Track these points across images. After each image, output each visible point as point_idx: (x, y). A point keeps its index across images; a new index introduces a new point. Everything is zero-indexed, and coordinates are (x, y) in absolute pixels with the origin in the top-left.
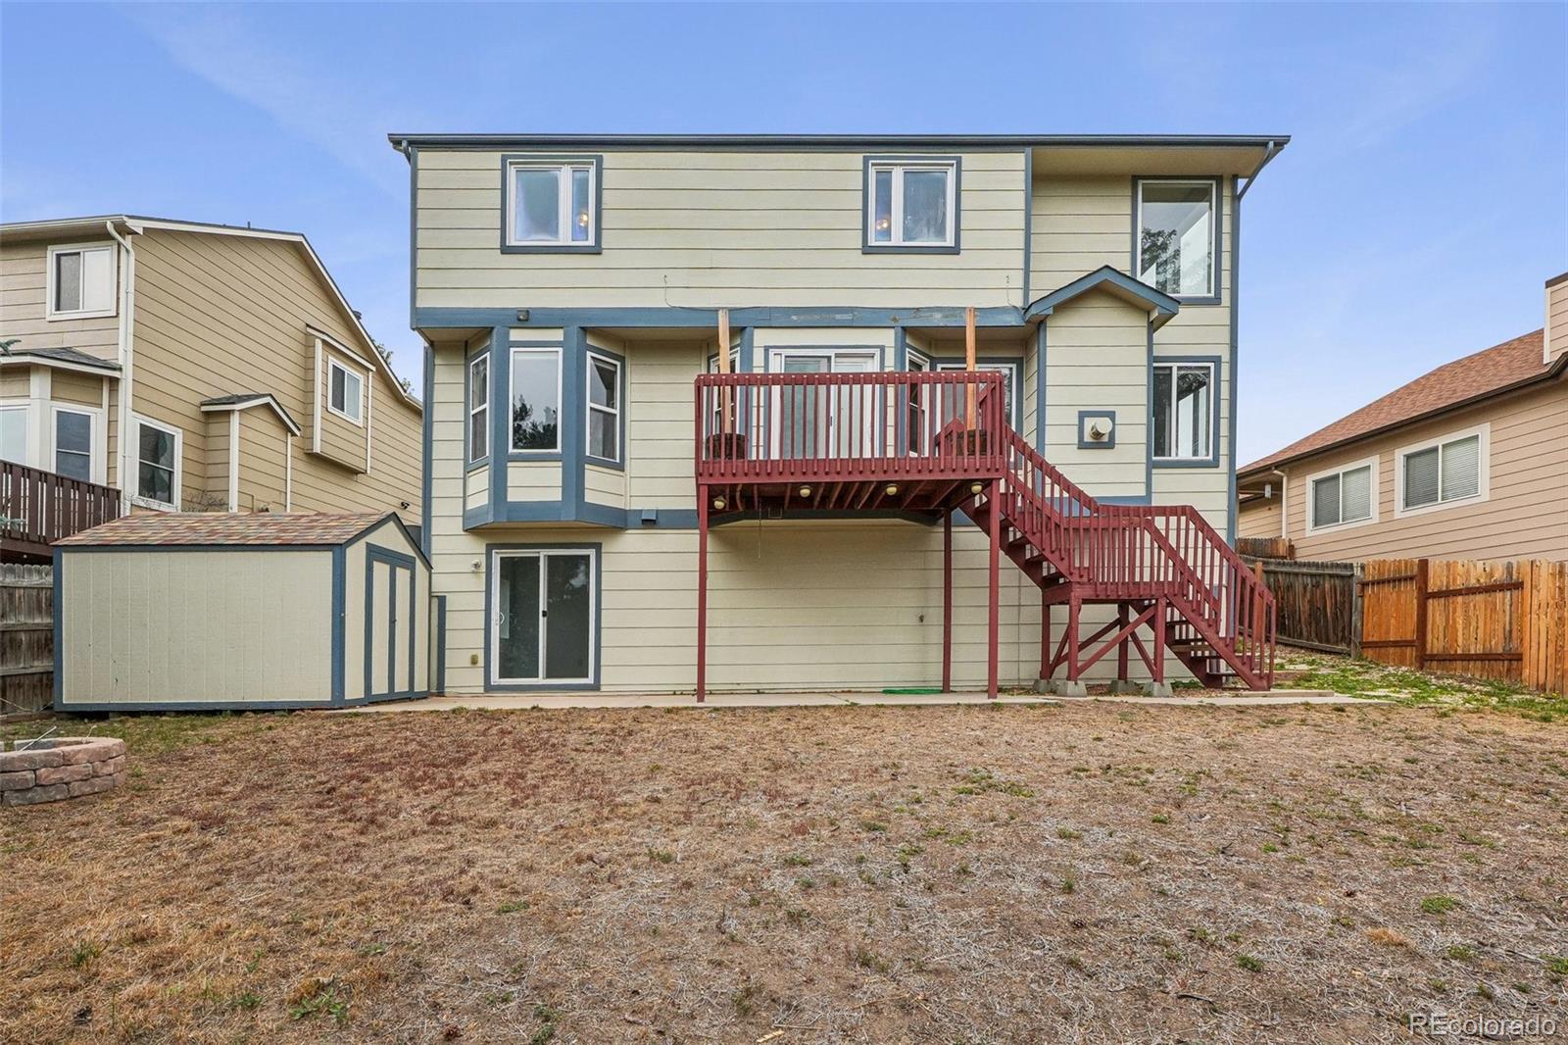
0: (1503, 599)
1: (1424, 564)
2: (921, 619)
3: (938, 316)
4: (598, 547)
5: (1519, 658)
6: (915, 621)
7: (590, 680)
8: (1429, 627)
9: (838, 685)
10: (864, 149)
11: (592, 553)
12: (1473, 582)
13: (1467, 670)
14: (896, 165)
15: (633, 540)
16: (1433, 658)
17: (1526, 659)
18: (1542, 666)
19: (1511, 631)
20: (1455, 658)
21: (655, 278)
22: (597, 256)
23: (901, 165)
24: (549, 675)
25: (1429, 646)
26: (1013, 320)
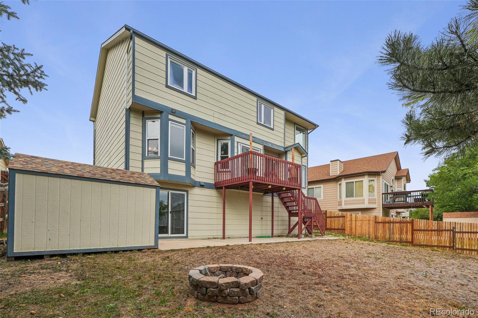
0: (341, 219)
1: (326, 211)
2: (262, 218)
3: (270, 144)
4: (187, 191)
5: (344, 230)
6: (260, 219)
7: (185, 235)
8: (327, 223)
9: (246, 236)
10: (258, 97)
11: (185, 193)
12: (335, 215)
13: (334, 231)
14: (263, 104)
15: (197, 191)
16: (328, 229)
17: (346, 230)
18: (348, 231)
19: (342, 225)
20: (332, 229)
21: (211, 113)
22: (195, 100)
23: (264, 104)
24: (172, 233)
25: (327, 227)
26: (282, 149)
